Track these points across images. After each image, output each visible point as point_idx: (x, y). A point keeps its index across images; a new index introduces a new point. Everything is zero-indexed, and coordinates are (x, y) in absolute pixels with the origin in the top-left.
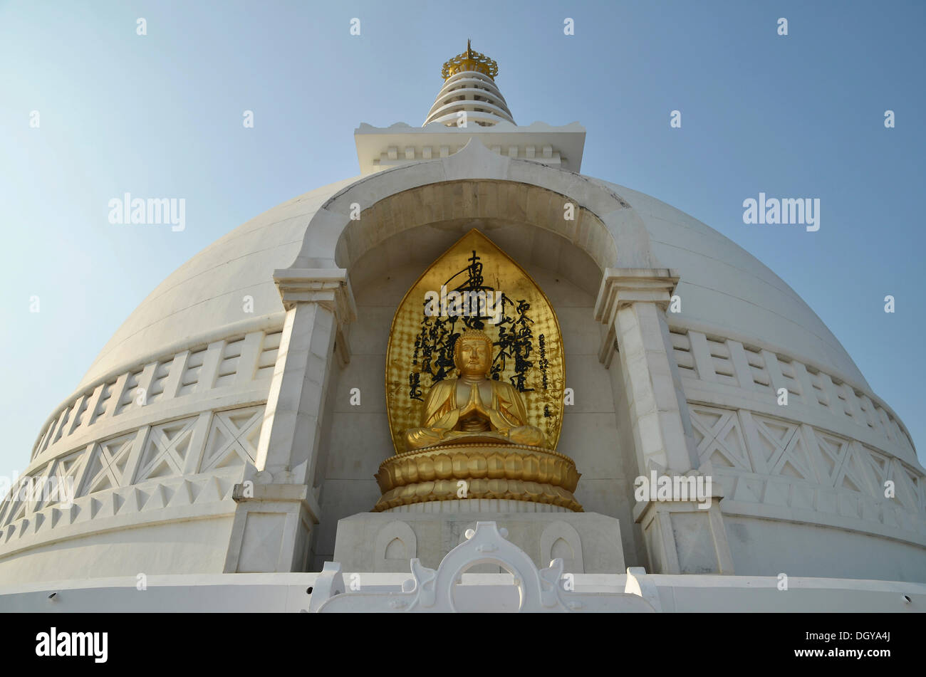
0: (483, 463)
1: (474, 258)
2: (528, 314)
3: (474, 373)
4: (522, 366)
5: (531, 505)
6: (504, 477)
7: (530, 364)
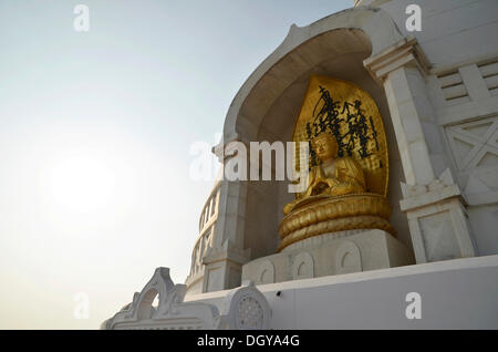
0: (313, 215)
1: (322, 90)
2: (361, 107)
3: (326, 158)
4: (364, 142)
5: (342, 233)
6: (327, 219)
7: (368, 138)
